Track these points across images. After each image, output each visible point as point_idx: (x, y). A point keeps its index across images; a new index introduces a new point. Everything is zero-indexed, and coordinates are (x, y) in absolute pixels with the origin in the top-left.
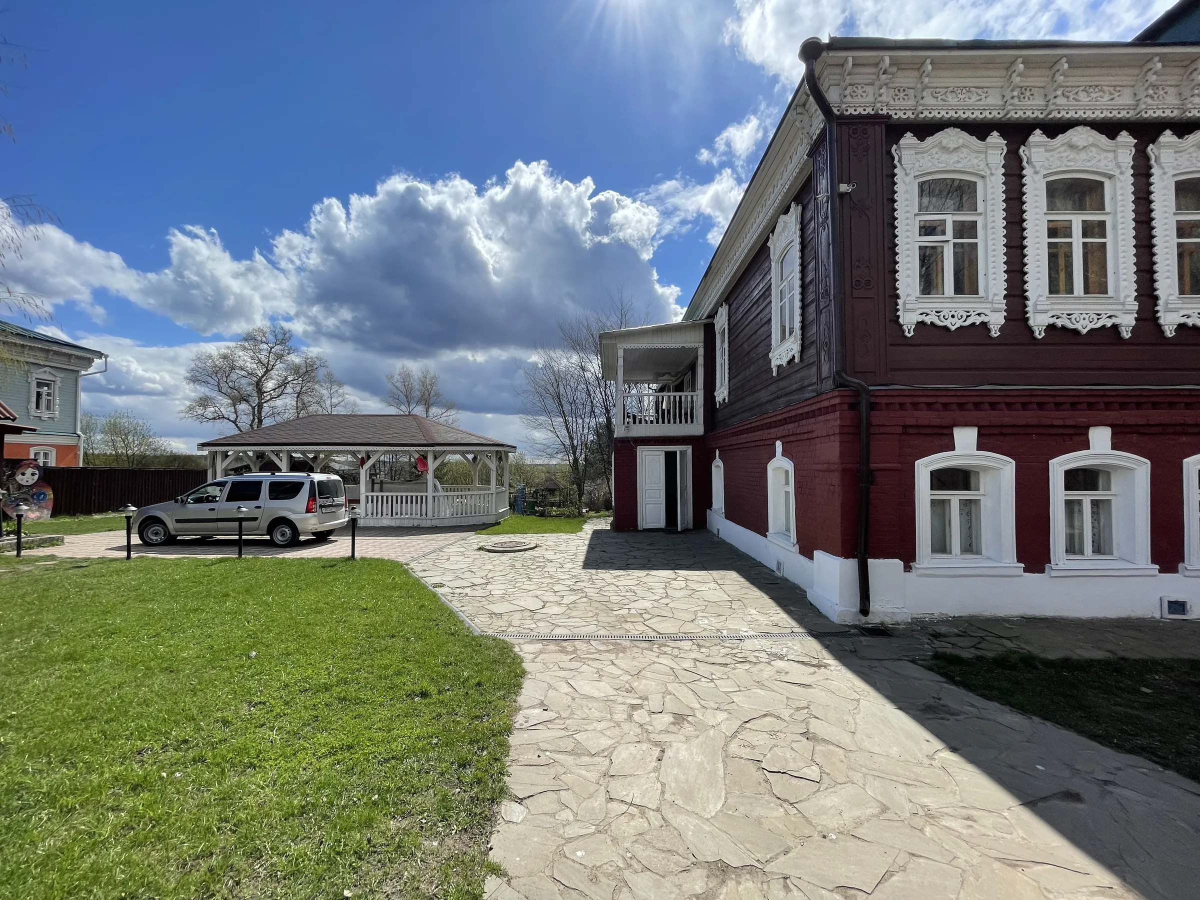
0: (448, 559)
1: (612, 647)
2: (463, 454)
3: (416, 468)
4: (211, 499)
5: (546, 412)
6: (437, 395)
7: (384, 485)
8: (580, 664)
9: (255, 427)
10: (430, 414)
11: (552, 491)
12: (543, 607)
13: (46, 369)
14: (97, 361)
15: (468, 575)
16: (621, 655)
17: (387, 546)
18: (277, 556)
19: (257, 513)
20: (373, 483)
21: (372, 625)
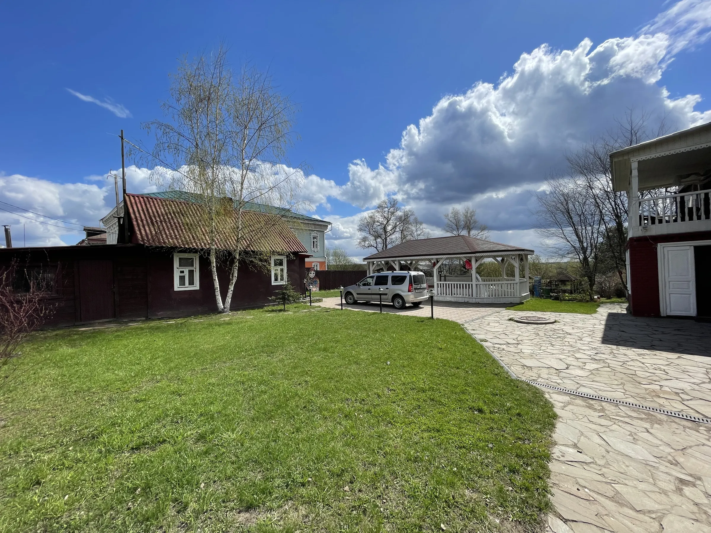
0: (489, 324)
1: (644, 416)
2: (494, 257)
3: (465, 268)
4: (368, 284)
5: (558, 225)
6: (475, 222)
7: (447, 278)
8: (611, 423)
9: (384, 249)
10: (471, 234)
11: (563, 282)
12: (567, 368)
13: (315, 232)
14: (329, 226)
15: (503, 336)
16: (656, 426)
17: (450, 313)
18: (396, 313)
19: (387, 291)
20: (441, 276)
21: (446, 359)
